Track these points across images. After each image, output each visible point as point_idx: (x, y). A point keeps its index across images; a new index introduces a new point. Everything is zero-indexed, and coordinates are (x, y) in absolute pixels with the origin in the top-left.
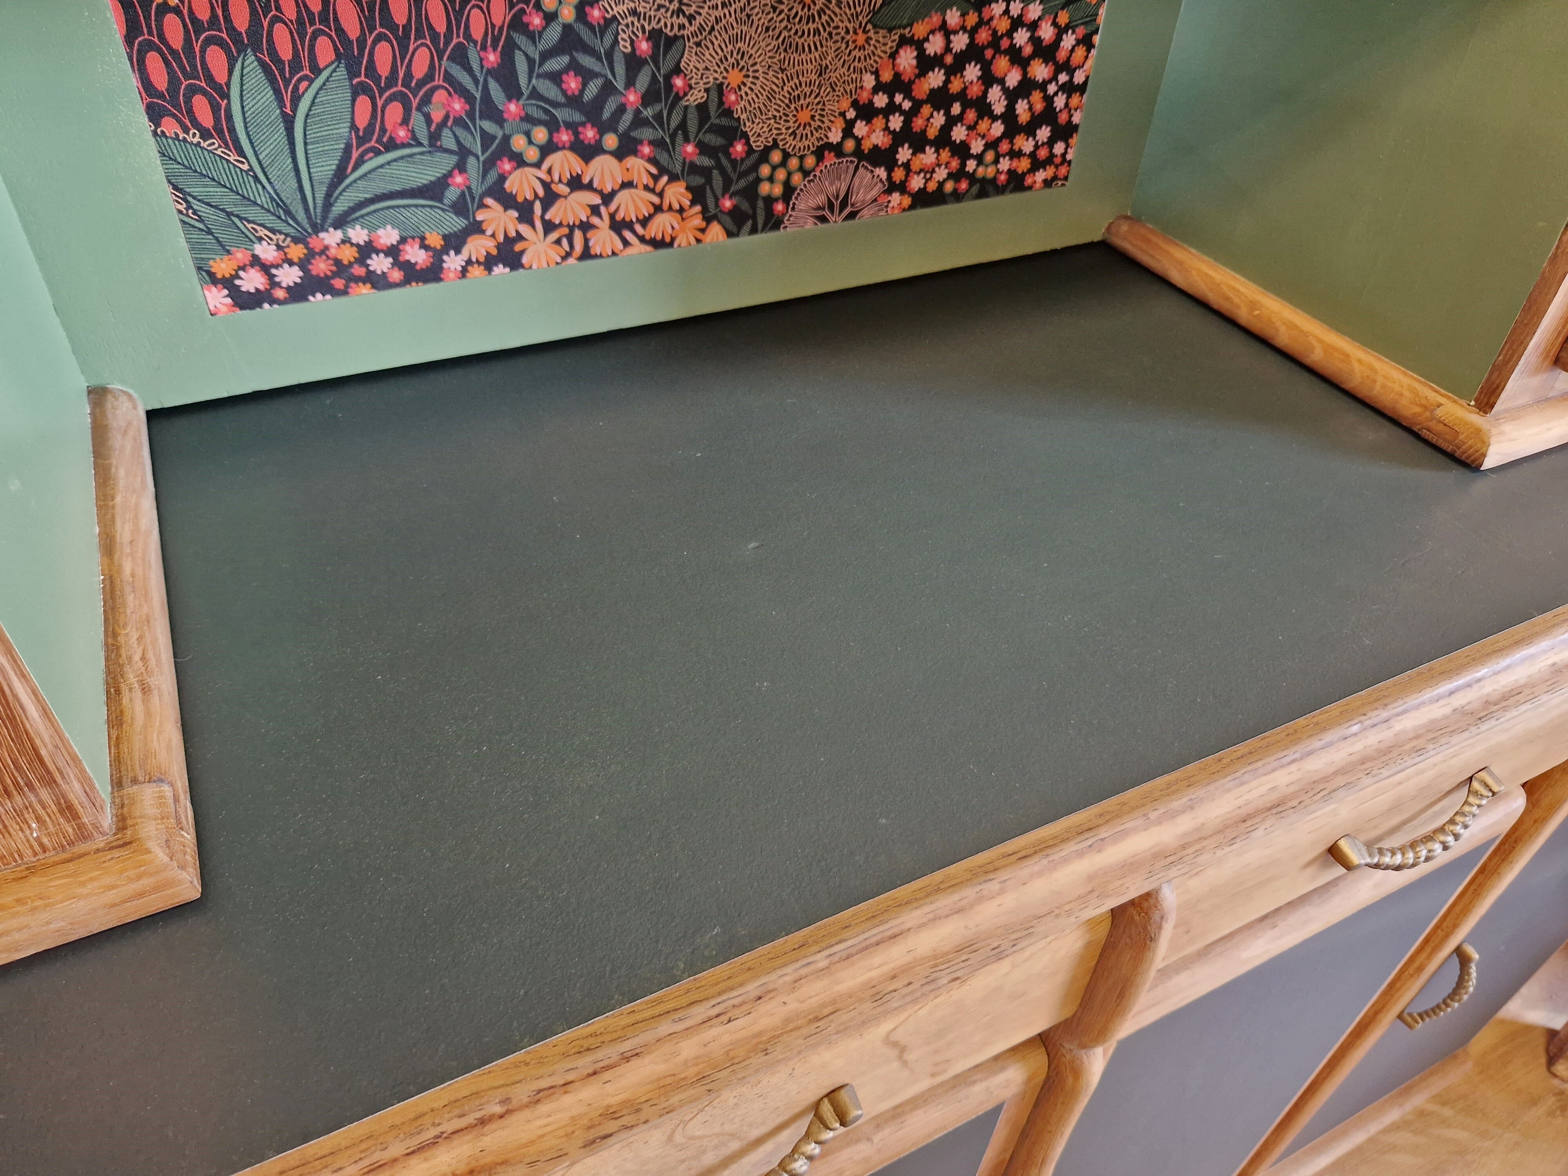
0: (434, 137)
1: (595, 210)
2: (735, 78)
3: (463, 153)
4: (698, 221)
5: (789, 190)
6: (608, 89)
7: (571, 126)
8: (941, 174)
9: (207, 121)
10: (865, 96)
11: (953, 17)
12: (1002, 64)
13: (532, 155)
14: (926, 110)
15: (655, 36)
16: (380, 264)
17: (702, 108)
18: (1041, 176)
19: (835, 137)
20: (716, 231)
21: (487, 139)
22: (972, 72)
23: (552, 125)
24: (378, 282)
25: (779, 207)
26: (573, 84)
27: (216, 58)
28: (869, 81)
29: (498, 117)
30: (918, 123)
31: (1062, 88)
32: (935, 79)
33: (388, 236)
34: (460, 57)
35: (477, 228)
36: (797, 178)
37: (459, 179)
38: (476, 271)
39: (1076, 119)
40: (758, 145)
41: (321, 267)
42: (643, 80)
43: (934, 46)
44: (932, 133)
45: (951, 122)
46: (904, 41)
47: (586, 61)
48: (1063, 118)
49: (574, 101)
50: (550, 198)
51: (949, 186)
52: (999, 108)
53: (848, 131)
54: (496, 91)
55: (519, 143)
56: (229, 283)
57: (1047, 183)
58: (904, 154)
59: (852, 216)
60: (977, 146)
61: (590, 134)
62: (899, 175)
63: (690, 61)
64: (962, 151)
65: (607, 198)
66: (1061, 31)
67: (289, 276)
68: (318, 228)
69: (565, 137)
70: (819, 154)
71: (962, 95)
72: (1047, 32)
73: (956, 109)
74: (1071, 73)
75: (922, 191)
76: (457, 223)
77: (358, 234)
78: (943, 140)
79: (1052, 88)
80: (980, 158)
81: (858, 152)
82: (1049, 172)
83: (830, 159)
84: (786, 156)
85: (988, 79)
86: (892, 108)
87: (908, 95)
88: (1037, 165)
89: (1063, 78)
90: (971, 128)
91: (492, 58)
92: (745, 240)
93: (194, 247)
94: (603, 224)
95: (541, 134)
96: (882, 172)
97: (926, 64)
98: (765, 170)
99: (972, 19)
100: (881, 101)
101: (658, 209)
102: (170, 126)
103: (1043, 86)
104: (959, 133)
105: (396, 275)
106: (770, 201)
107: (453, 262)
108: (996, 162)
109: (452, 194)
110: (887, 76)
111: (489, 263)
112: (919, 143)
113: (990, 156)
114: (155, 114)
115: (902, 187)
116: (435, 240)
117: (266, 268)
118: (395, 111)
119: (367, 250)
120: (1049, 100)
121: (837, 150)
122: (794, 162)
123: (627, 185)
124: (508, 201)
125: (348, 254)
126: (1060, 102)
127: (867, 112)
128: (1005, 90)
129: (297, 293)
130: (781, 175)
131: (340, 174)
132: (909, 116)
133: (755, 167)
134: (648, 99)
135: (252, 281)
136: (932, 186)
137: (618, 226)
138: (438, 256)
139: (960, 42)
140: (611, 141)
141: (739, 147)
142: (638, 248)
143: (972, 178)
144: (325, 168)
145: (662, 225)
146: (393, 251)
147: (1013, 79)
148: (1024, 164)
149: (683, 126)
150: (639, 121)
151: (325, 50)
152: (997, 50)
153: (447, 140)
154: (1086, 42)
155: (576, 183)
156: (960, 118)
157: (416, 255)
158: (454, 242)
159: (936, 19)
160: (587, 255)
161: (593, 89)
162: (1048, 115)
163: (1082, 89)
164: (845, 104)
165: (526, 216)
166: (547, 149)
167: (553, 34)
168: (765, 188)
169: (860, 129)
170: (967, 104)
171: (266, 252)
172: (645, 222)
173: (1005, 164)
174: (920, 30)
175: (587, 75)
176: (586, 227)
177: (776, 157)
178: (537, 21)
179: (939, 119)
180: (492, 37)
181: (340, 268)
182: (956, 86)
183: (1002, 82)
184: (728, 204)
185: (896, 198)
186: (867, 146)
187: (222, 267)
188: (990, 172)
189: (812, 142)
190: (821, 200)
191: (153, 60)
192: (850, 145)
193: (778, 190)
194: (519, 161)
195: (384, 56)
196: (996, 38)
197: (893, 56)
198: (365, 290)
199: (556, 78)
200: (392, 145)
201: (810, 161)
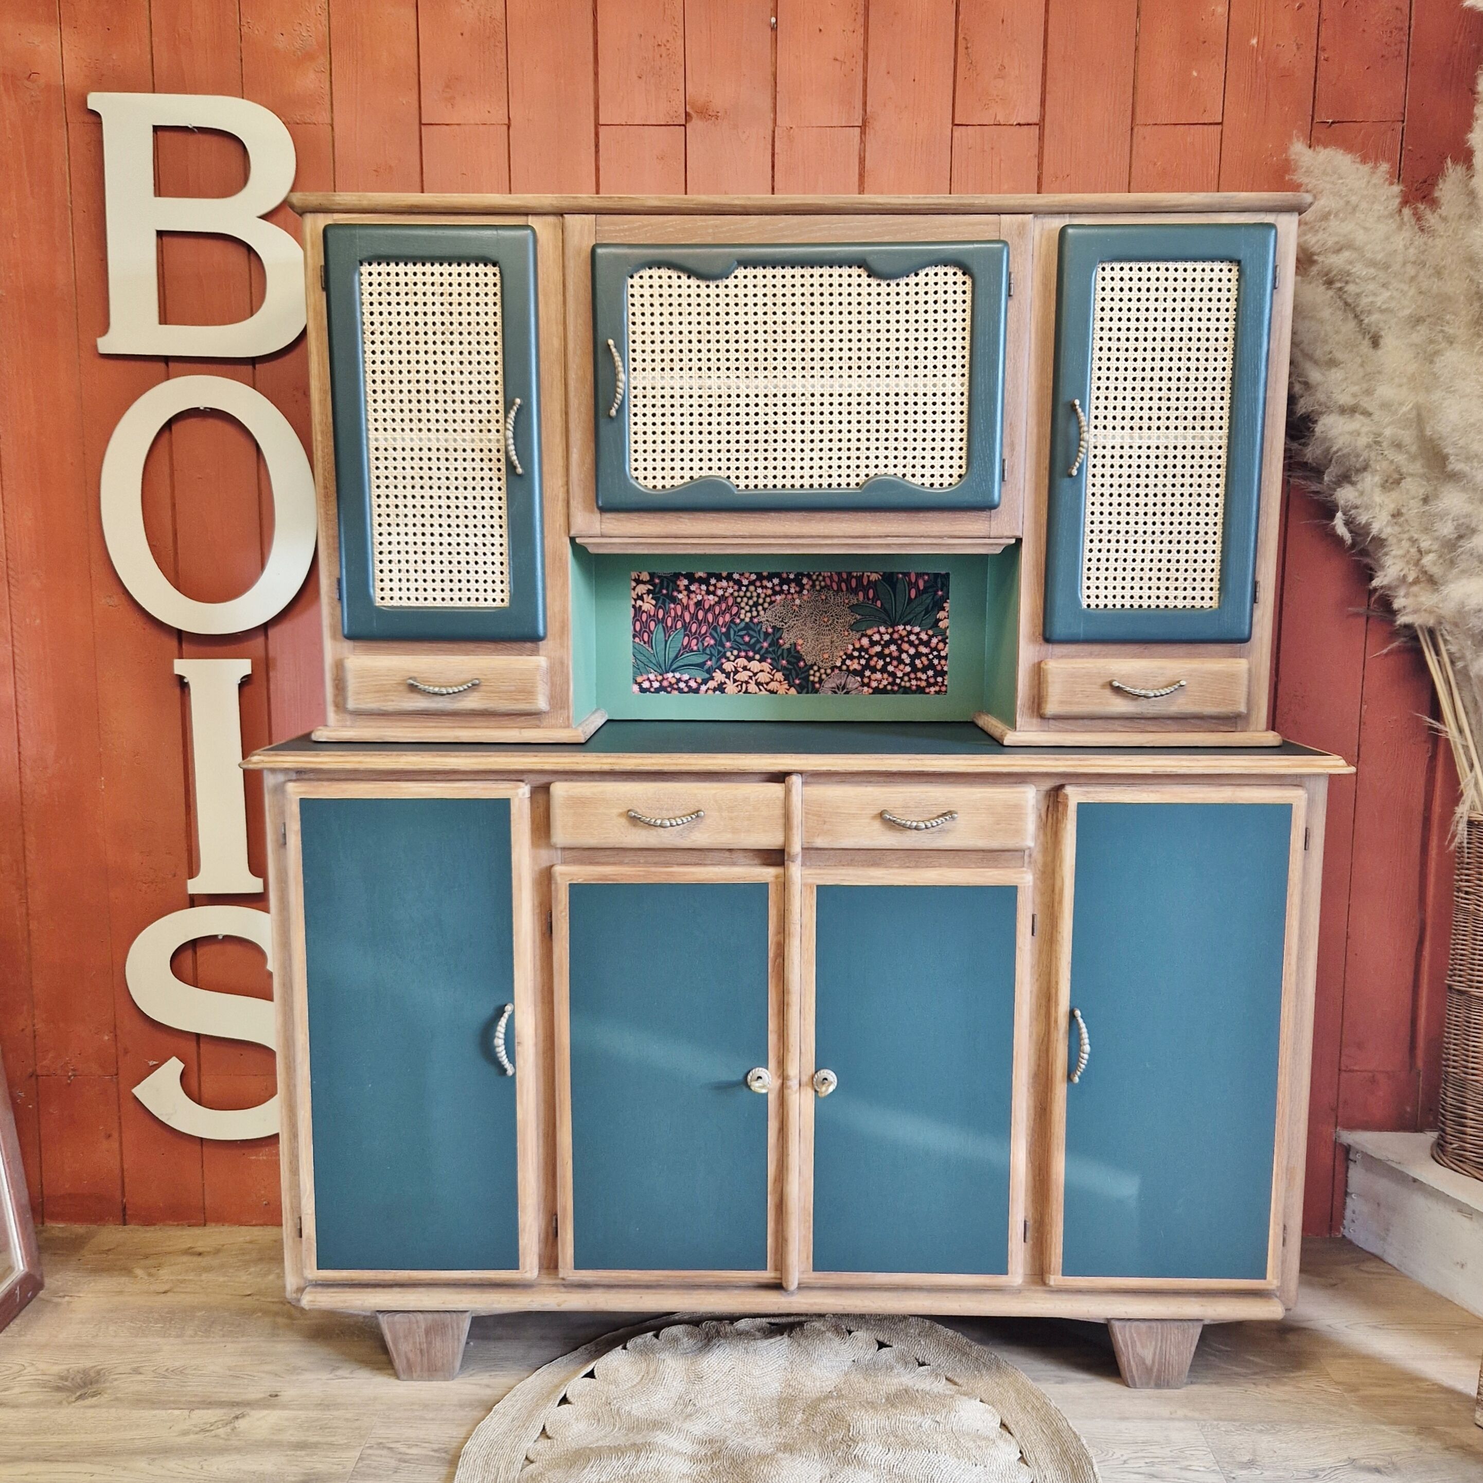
0: (704, 650)
1: (750, 678)
2: (800, 642)
3: (712, 655)
4: (787, 686)
5: (821, 681)
6: (758, 641)
7: (746, 651)
8: (885, 682)
9: (646, 639)
10: (849, 652)
11: (882, 629)
12: (905, 646)
13: (732, 658)
14: (875, 659)
15: (774, 627)
16: (682, 685)
17: (789, 650)
18: (932, 689)
19: (838, 664)
20: (793, 691)
21: (719, 652)
22: (893, 648)
23: (739, 650)
24: (680, 691)
25: (817, 686)
26: (747, 639)
27: (652, 624)
28: (851, 647)
29: (724, 647)
30: (872, 663)
31: (935, 657)
32: (878, 649)
33: (686, 677)
34: (715, 629)
35: (712, 678)
36: (824, 676)
37: (709, 663)
38: (710, 692)
39: (945, 669)
40: (809, 663)
41: (665, 683)
42: (769, 639)
43: (876, 637)
44: (879, 667)
45: (886, 664)
46: (863, 635)
47: (751, 632)
48: (939, 668)
49: (747, 644)
50: (736, 672)
51: (889, 687)
52: (908, 661)
53: (843, 662)
54: (724, 639)
55: (729, 654)
56: (640, 684)
57: (936, 692)
58: (867, 673)
59: (847, 693)
60: (900, 674)
61: (751, 654)
62: (866, 680)
63: (785, 635)
64: (893, 675)
65: (755, 674)
66: (931, 637)
67: (656, 685)
68: (667, 672)
69: (743, 654)
70: (833, 668)
71: (890, 655)
72: (924, 637)
73: (888, 660)
74: (939, 651)
75: (877, 688)
76: (707, 676)
77: (678, 675)
78: (883, 670)
79: (931, 657)
80: (902, 679)
81: (848, 669)
82: (937, 688)
83: (837, 671)
84: (819, 668)
85: (901, 651)
86: (860, 657)
87: (867, 653)
88: (930, 685)
89: (935, 653)
90: (896, 667)
91: (724, 630)
92: (803, 696)
93: (634, 673)
94: (753, 682)
95: (735, 652)
96: (859, 679)
97: (873, 643)
98: (812, 672)
99: (890, 630)
100: (856, 654)
101: (772, 680)
102: (637, 640)
103: (926, 655)
104: (890, 668)
105: (686, 689)
106: (813, 683)
107: (704, 688)
108: (910, 680)
109: (706, 667)
110: (857, 646)
111: (715, 690)
112: (874, 670)
113: (906, 678)
114: (634, 636)
115: (868, 685)
116: (699, 680)
117: (651, 681)
118: (695, 641)
119: (679, 680)
120: (930, 661)
121: (840, 668)
122: (822, 671)
123: (762, 671)
124: (723, 671)
125: (674, 681)
126: (936, 662)
127: (851, 657)
128: (909, 655)
129: (657, 691)
130: (818, 674)
131: (676, 657)
132: (868, 660)
133: (808, 671)
134: (770, 645)
135: (646, 685)
136: (881, 686)
137: (758, 684)
138: (700, 685)
139: (886, 637)
140: (757, 657)
141: (802, 664)
142: (764, 692)
143: (899, 685)
144: (672, 655)
145: (772, 686)
146: (686, 682)
147: (912, 651)
148: (923, 684)
149: (782, 654)
150: (767, 651)
151: (679, 625)
152: (903, 641)
153: (708, 651)
154: (944, 641)
155: (745, 668)
156: (890, 663)
157: (693, 684)
158: (705, 682)
159: (876, 629)
160: (746, 692)
161: (753, 641)
162: (931, 666)
163: (945, 658)
164: (842, 653)
165: (728, 677)
166: (737, 657)
167: (743, 625)
168: (811, 678)
169: (848, 662)
170: (892, 658)
171: (652, 677)
172: (767, 684)
173: (914, 682)
174: (869, 632)
175: (751, 637)
176: (747, 683)
177: (816, 668)
178: (738, 621)
179: (881, 663)
180: (724, 624)
181: (671, 685)
182: (887, 651)
183: (907, 652)
184: (797, 682)
185: (866, 689)
186: (851, 668)
187: (639, 679)
188: (908, 684)
189: (830, 664)
190: (834, 685)
191: (638, 624)
192: (844, 667)
193: (816, 679)
194: (729, 660)
195: (694, 627)
196: (901, 638)
197: (859, 639)
198: (676, 692)
199: (742, 637)
200: (692, 651)
201: (829, 671)
